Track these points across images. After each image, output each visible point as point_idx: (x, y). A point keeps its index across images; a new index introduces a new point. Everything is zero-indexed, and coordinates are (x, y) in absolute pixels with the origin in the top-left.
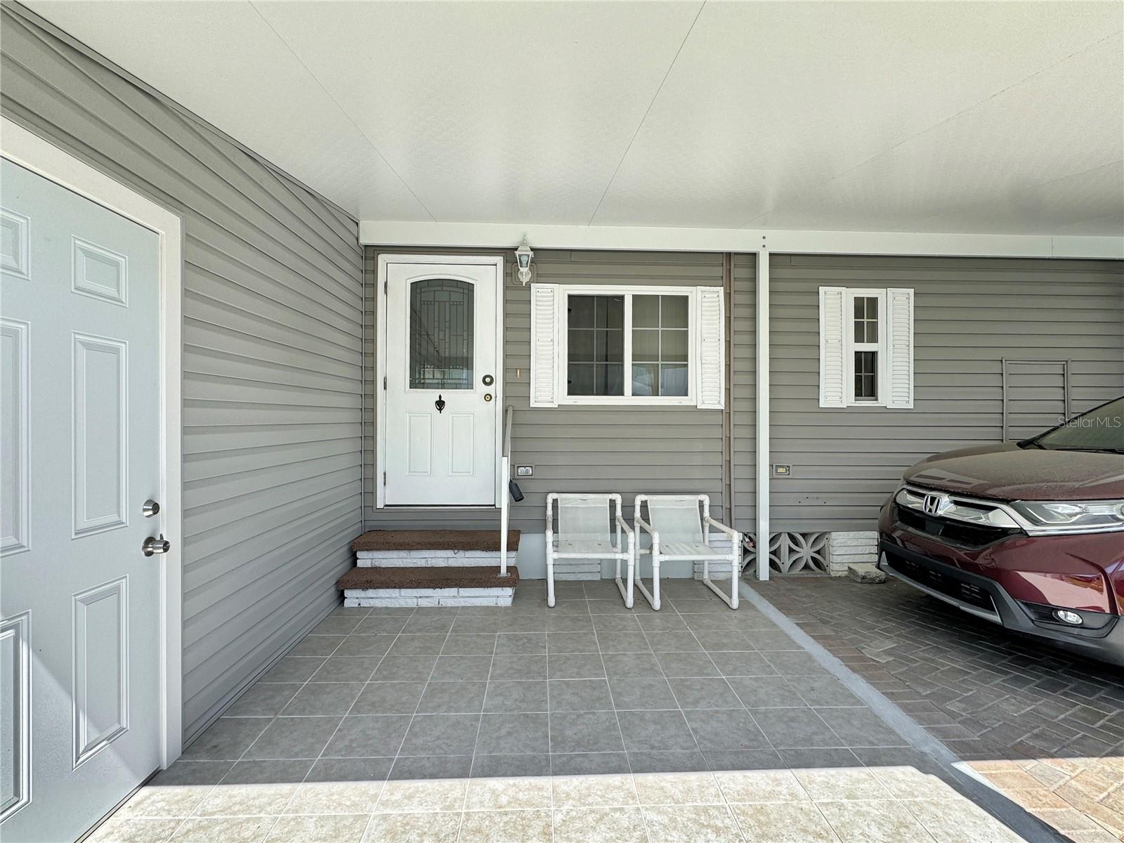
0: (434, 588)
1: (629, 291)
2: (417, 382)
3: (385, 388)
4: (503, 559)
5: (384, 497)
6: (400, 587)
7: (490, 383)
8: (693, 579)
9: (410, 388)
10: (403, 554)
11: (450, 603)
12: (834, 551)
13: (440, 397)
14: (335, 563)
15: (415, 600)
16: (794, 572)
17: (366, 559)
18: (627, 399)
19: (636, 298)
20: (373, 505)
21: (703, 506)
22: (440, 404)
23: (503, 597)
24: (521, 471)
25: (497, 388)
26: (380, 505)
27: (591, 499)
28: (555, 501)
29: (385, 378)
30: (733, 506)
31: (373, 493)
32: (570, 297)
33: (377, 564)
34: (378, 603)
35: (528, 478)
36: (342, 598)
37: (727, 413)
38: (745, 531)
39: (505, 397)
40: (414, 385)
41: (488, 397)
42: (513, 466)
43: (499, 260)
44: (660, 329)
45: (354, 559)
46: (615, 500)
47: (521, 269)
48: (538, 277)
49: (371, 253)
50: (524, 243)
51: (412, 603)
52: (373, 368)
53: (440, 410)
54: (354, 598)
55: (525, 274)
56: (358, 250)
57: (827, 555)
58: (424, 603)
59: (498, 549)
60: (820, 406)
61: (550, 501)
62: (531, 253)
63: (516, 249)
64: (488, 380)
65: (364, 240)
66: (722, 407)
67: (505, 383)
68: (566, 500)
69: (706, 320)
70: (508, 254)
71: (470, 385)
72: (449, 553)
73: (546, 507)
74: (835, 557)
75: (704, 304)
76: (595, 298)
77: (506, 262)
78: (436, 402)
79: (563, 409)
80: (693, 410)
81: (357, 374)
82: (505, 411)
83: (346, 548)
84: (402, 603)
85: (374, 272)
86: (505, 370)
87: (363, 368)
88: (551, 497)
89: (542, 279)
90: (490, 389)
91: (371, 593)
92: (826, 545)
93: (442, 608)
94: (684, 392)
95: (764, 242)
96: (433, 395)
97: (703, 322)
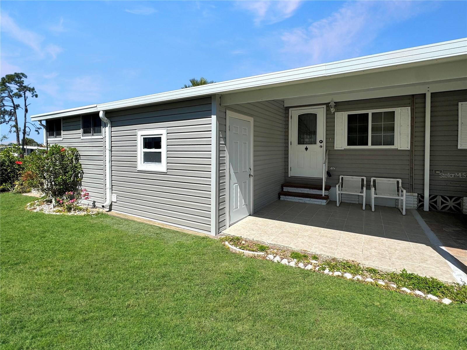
0: (304, 197)
1: (370, 112)
2: (300, 142)
3: (291, 145)
4: (323, 193)
5: (291, 174)
6: (294, 196)
7: (322, 143)
8: (395, 207)
9: (298, 144)
10: (295, 189)
11: (308, 202)
12: (465, 204)
13: (306, 147)
14: (278, 189)
15: (298, 200)
16: (444, 210)
17: (286, 189)
18: (370, 146)
19: (373, 114)
20: (288, 176)
21: (399, 183)
22: (306, 149)
23: (324, 202)
24: (331, 168)
25: (324, 144)
26: (289, 176)
27: (355, 178)
28: (342, 178)
29: (291, 142)
30: (413, 183)
31: (288, 172)
32: (348, 115)
33: (289, 190)
34: (288, 200)
35: (333, 170)
36: (279, 198)
37: (411, 151)
38: (420, 193)
39: (326, 146)
40: (299, 144)
41: (321, 147)
42: (328, 167)
43: (325, 106)
44: (383, 123)
45: (282, 189)
46: (363, 179)
47: (331, 109)
48: (338, 110)
49: (287, 109)
50: (332, 101)
51: (297, 201)
52: (288, 139)
53: (306, 150)
54: (282, 198)
55: (333, 110)
56: (284, 109)
57: (462, 206)
58: (300, 201)
59: (322, 189)
60: (458, 148)
61: (340, 178)
62: (334, 104)
63: (329, 103)
64: (321, 142)
65: (285, 106)
66: (409, 149)
67: (326, 143)
68: (346, 178)
70: (327, 105)
71: (315, 143)
72: (308, 190)
73: (339, 180)
74: (465, 207)
75: (401, 113)
76: (358, 115)
77: (327, 107)
79: (345, 150)
80: (397, 150)
81: (283, 141)
82: (326, 151)
83: (281, 186)
84: (295, 200)
85: (288, 113)
86: (326, 138)
87: (285, 139)
88: (341, 176)
89: (338, 111)
90: (322, 144)
91: (287, 197)
92: (461, 202)
93: (306, 203)
94: (392, 144)
95: (428, 89)
96: (304, 146)
97: (401, 120)
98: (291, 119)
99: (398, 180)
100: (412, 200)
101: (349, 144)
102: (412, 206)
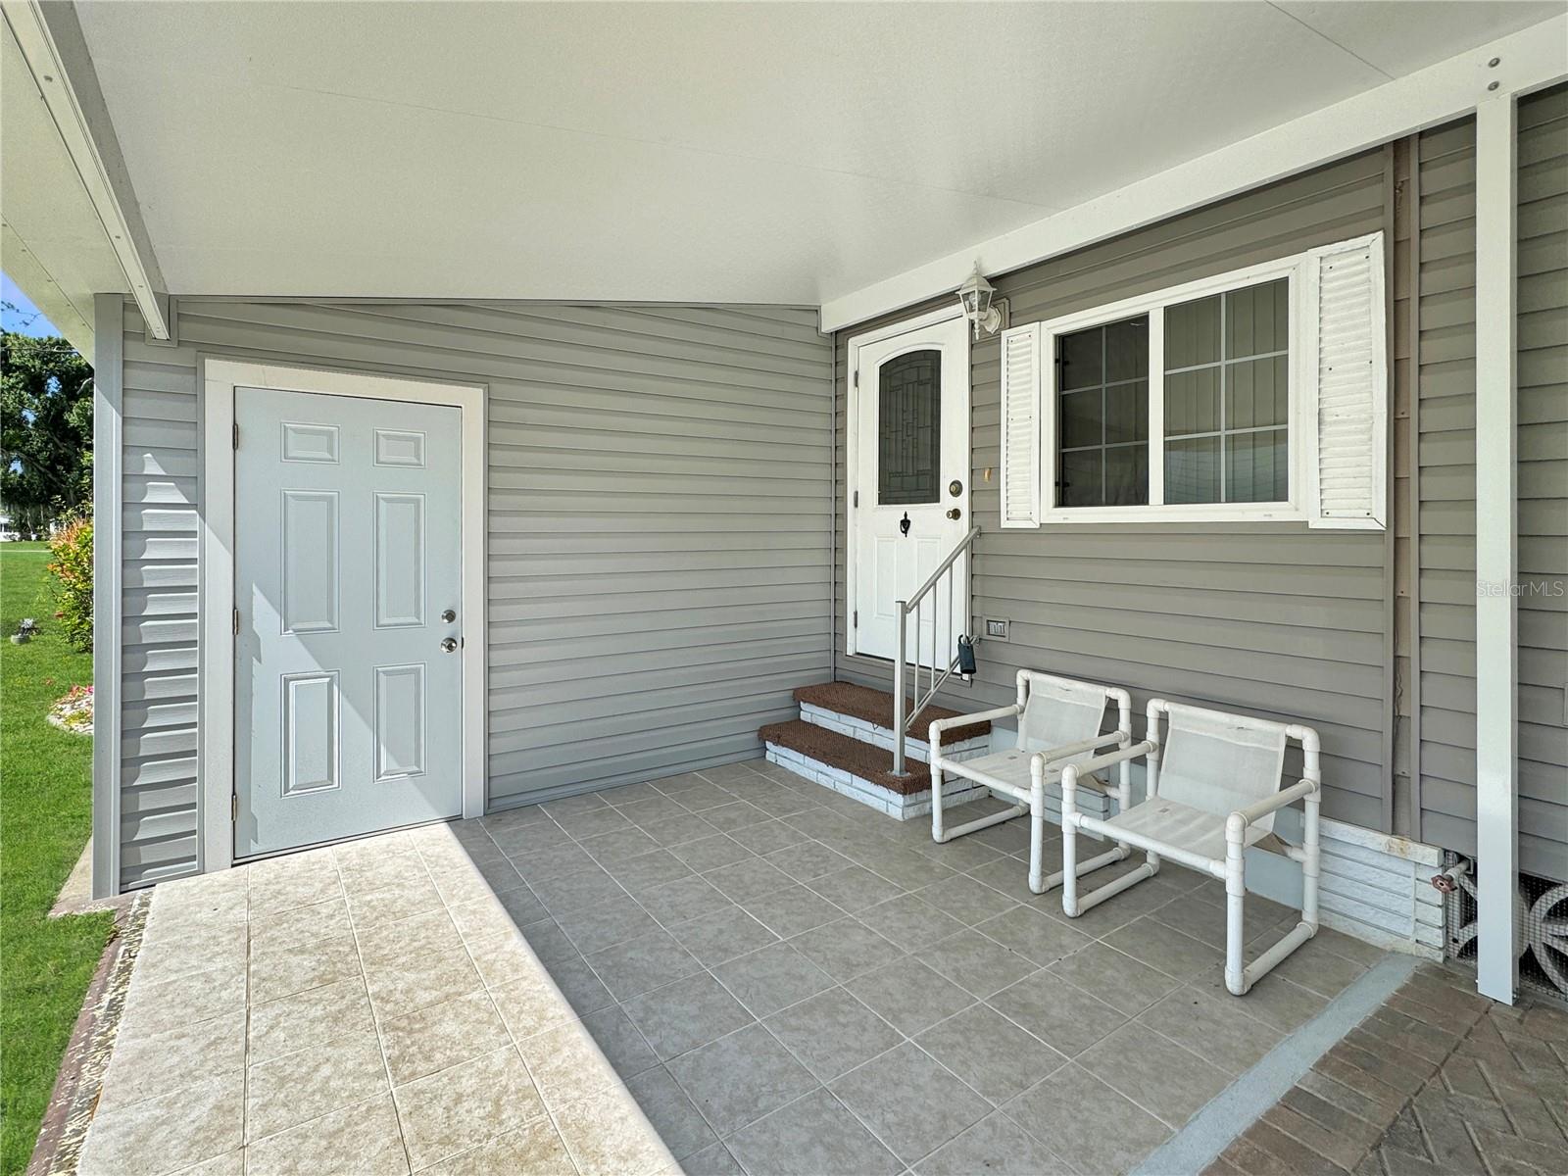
2: (885, 495)
3: (855, 505)
5: (855, 642)
7: (958, 493)
9: (879, 503)
11: (845, 790)
13: (906, 515)
17: (811, 713)
18: (1156, 511)
19: (1172, 312)
20: (844, 652)
21: (1300, 753)
22: (905, 524)
23: (894, 803)
24: (991, 628)
25: (962, 502)
26: (850, 651)
27: (1077, 691)
28: (1029, 684)
29: (855, 493)
30: (1416, 772)
31: (844, 635)
32: (1058, 339)
34: (789, 766)
35: (996, 639)
37: (1391, 537)
39: (972, 514)
40: (881, 500)
41: (954, 514)
44: (1223, 363)
45: (796, 710)
46: (1117, 701)
47: (972, 316)
48: (1012, 319)
49: (840, 340)
50: (974, 274)
52: (844, 482)
53: (905, 532)
54: (772, 752)
55: (982, 321)
61: (1020, 683)
64: (955, 488)
65: (825, 330)
66: (1379, 524)
67: (973, 493)
68: (1044, 685)
69: (1335, 321)
71: (933, 496)
73: (1016, 689)
75: (1325, 286)
76: (1104, 330)
78: (902, 521)
79: (1047, 531)
80: (1298, 531)
81: (827, 489)
82: (972, 535)
85: (845, 362)
86: (972, 472)
87: (833, 483)
88: (1022, 676)
90: (958, 502)
93: (836, 793)
94: (1278, 491)
95: (1494, 75)
96: (896, 512)
97: (1327, 327)
98: (856, 385)
99: (1296, 731)
100: (1410, 891)
101: (1063, 500)
102: (1408, 930)
